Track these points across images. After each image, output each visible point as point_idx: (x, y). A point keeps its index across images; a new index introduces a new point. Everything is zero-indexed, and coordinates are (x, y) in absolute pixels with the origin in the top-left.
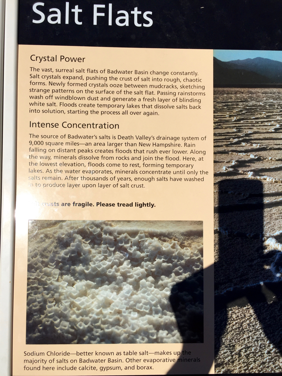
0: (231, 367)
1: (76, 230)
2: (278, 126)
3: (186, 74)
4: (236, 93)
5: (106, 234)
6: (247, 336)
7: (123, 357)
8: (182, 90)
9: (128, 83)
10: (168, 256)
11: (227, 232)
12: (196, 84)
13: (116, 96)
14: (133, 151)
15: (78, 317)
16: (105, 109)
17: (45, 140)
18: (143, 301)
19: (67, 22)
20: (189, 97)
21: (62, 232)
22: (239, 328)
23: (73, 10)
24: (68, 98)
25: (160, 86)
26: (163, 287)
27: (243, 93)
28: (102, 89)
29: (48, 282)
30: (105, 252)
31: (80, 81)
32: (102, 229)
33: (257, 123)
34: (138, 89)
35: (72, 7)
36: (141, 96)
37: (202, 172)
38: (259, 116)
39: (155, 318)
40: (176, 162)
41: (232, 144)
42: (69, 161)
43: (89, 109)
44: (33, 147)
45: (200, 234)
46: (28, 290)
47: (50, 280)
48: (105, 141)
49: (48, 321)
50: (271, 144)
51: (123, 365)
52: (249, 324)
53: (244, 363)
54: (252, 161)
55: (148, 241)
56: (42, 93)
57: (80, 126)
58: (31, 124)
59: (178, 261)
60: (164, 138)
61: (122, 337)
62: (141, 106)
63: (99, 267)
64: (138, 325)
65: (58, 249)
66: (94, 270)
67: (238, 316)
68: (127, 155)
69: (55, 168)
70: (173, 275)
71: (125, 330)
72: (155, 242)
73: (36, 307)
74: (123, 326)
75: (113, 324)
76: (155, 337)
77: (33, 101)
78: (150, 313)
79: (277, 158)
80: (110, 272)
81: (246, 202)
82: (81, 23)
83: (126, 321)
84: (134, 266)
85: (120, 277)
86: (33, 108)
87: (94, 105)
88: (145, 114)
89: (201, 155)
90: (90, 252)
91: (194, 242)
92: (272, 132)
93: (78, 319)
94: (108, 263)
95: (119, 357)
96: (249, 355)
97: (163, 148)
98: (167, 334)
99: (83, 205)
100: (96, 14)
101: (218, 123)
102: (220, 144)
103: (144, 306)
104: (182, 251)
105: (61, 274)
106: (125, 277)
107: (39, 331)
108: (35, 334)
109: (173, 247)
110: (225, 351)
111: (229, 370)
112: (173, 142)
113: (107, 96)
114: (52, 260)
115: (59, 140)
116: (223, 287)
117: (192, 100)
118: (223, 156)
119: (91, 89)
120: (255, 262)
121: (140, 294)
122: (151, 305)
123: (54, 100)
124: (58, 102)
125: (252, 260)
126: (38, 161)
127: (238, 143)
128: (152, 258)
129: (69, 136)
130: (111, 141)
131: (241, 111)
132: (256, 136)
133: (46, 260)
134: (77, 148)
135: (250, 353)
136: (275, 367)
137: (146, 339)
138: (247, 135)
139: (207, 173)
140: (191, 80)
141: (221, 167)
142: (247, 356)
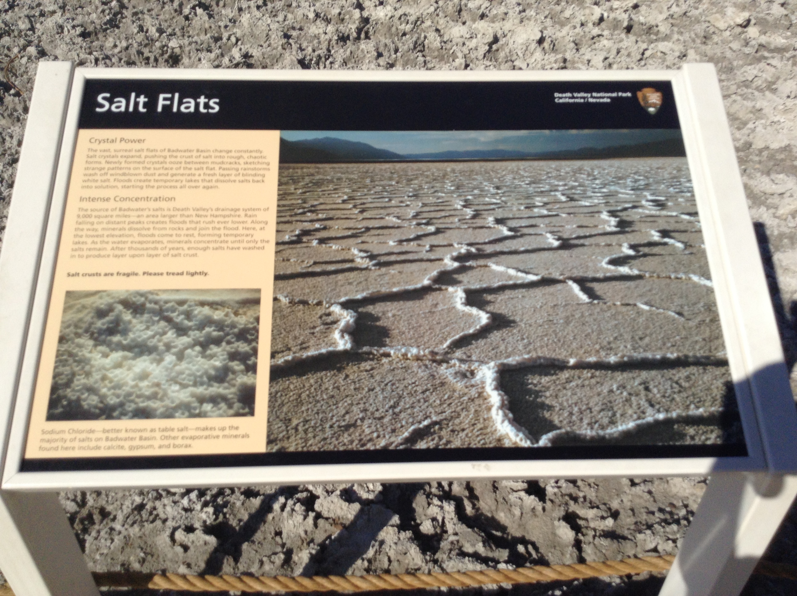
0: (285, 444)
1: (117, 300)
2: (345, 197)
3: (251, 152)
4: (302, 168)
5: (150, 302)
6: (306, 408)
7: (158, 435)
8: (246, 166)
9: (188, 160)
10: (220, 325)
11: (287, 299)
12: (260, 160)
13: (174, 172)
14: (188, 222)
15: (109, 389)
16: (162, 184)
17: (94, 214)
18: (187, 372)
19: (131, 109)
20: (253, 172)
21: (102, 303)
22: (297, 399)
23: (138, 100)
24: (124, 174)
25: (223, 163)
26: (211, 357)
27: (310, 168)
28: (161, 166)
29: (80, 354)
30: (147, 322)
31: (138, 160)
32: (146, 298)
33: (324, 195)
34: (198, 166)
35: (137, 96)
36: (201, 172)
37: (262, 241)
38: (326, 189)
39: (200, 390)
40: (235, 232)
41: (296, 215)
42: (117, 233)
43: (144, 184)
44: (80, 220)
45: (257, 302)
46: (56, 362)
47: (81, 351)
48: (159, 213)
49: (74, 395)
50: (339, 214)
51: (156, 443)
52: (308, 396)
53: (301, 438)
54: (317, 230)
55: (197, 310)
56: (97, 171)
57: (134, 199)
58: (82, 199)
59: (231, 329)
60: (223, 210)
61: (158, 412)
62: (200, 181)
63: (139, 337)
64: (179, 399)
65: (95, 320)
66: (133, 340)
67: (296, 387)
68: (181, 226)
69: (102, 239)
70: (224, 344)
71: (164, 404)
72: (206, 310)
73: (62, 380)
74: (162, 400)
75: (149, 398)
76: (197, 411)
77: (86, 178)
78: (195, 385)
79: (344, 227)
80: (151, 342)
81: (310, 270)
82: (145, 110)
83: (165, 394)
84: (179, 335)
85: (161, 347)
86: (86, 184)
87: (150, 181)
88: (204, 187)
89: (262, 225)
90: (130, 322)
91: (249, 309)
92: (339, 203)
93: (109, 393)
94: (150, 333)
95: (153, 434)
96: (307, 429)
97: (221, 219)
98: (212, 408)
99: (128, 275)
100: (161, 103)
101: (282, 196)
102: (283, 214)
103: (188, 377)
104: (236, 319)
105: (95, 346)
106: (168, 347)
107: (63, 407)
108: (57, 409)
109: (227, 315)
110: (280, 425)
111: (283, 447)
112: (233, 213)
113: (165, 172)
114: (86, 331)
115: (110, 213)
116: (280, 355)
117: (255, 175)
118: (287, 226)
119: (148, 166)
120: (317, 329)
121: (183, 365)
122: (196, 377)
123: (108, 177)
124: (112, 178)
125: (314, 327)
126: (84, 233)
127: (304, 213)
128: (201, 327)
129: (120, 209)
130: (166, 213)
131: (307, 184)
132: (322, 207)
133: (80, 331)
134: (127, 220)
135: (309, 427)
136: (339, 443)
137: (187, 414)
138: (312, 206)
139: (268, 242)
140: (255, 157)
141: (284, 236)
142: (306, 431)
